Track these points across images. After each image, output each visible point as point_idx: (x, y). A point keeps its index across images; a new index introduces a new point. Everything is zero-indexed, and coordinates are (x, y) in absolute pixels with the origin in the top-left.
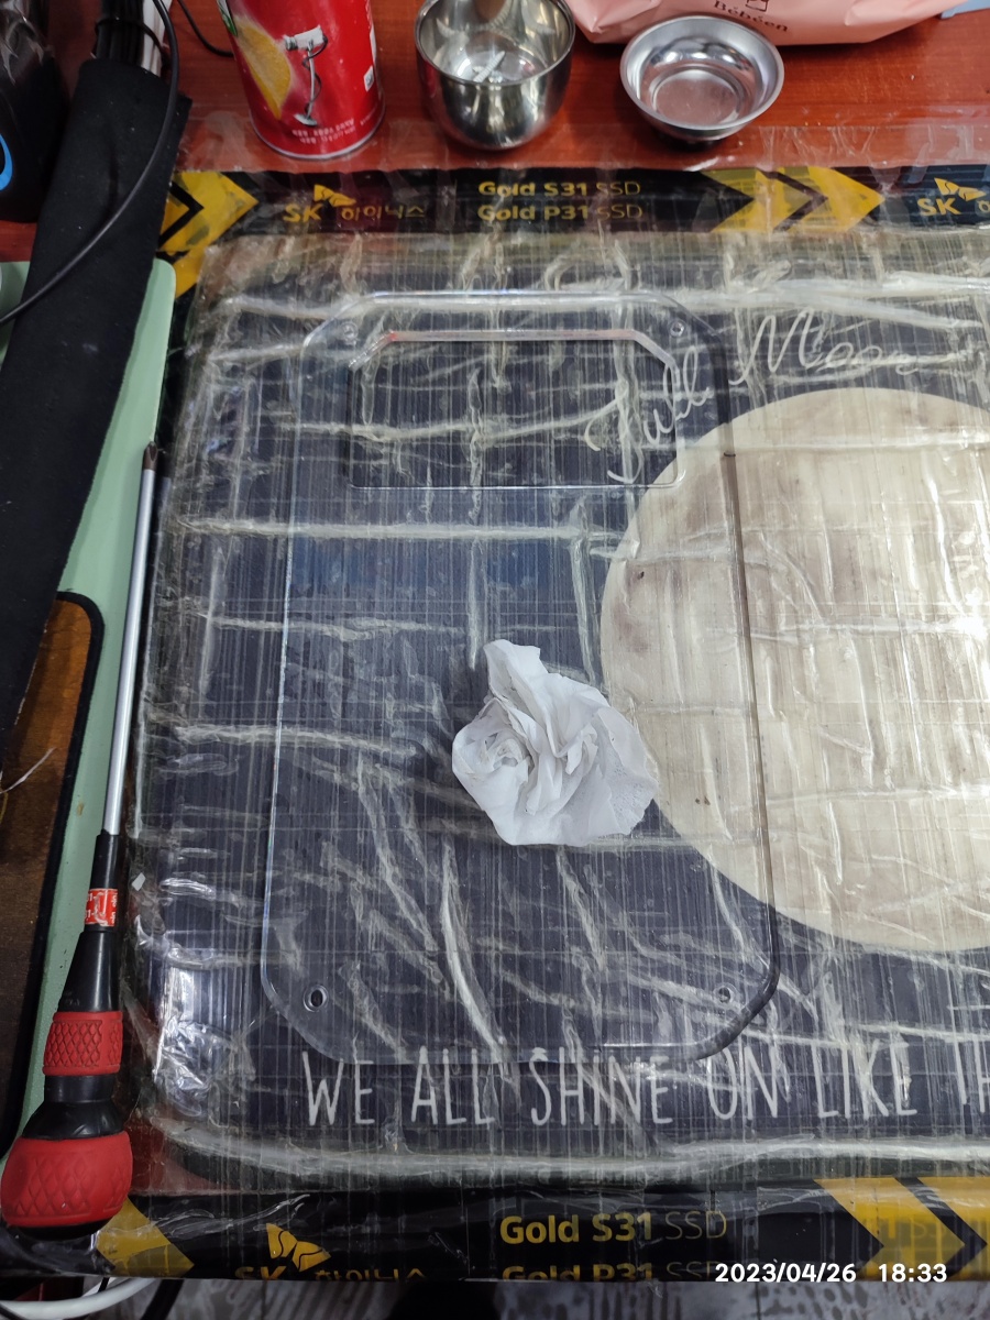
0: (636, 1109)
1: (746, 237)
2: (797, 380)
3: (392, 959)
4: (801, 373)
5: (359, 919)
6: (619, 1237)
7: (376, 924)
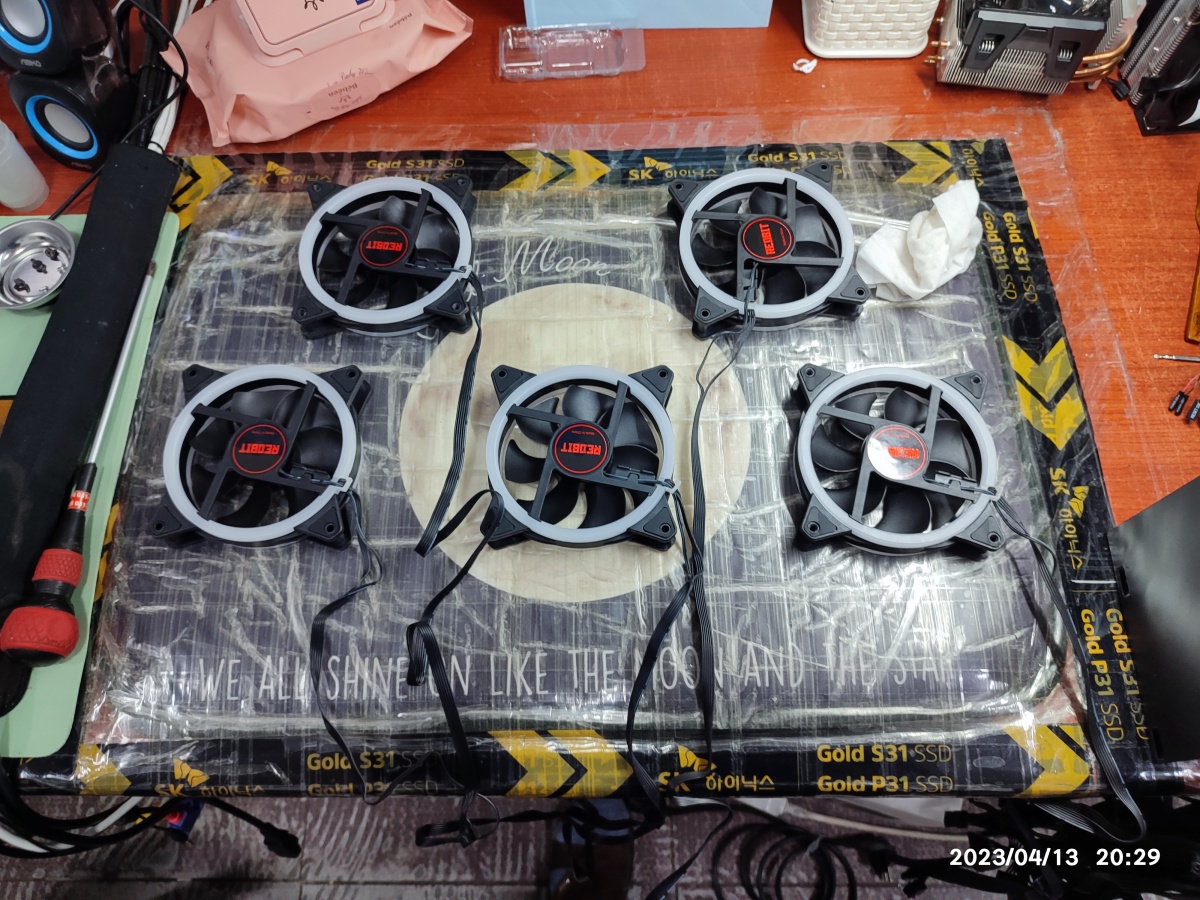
0: (387, 690)
1: (520, 193)
2: (536, 279)
3: (256, 608)
4: (540, 275)
5: (239, 585)
6: (375, 766)
7: (248, 587)
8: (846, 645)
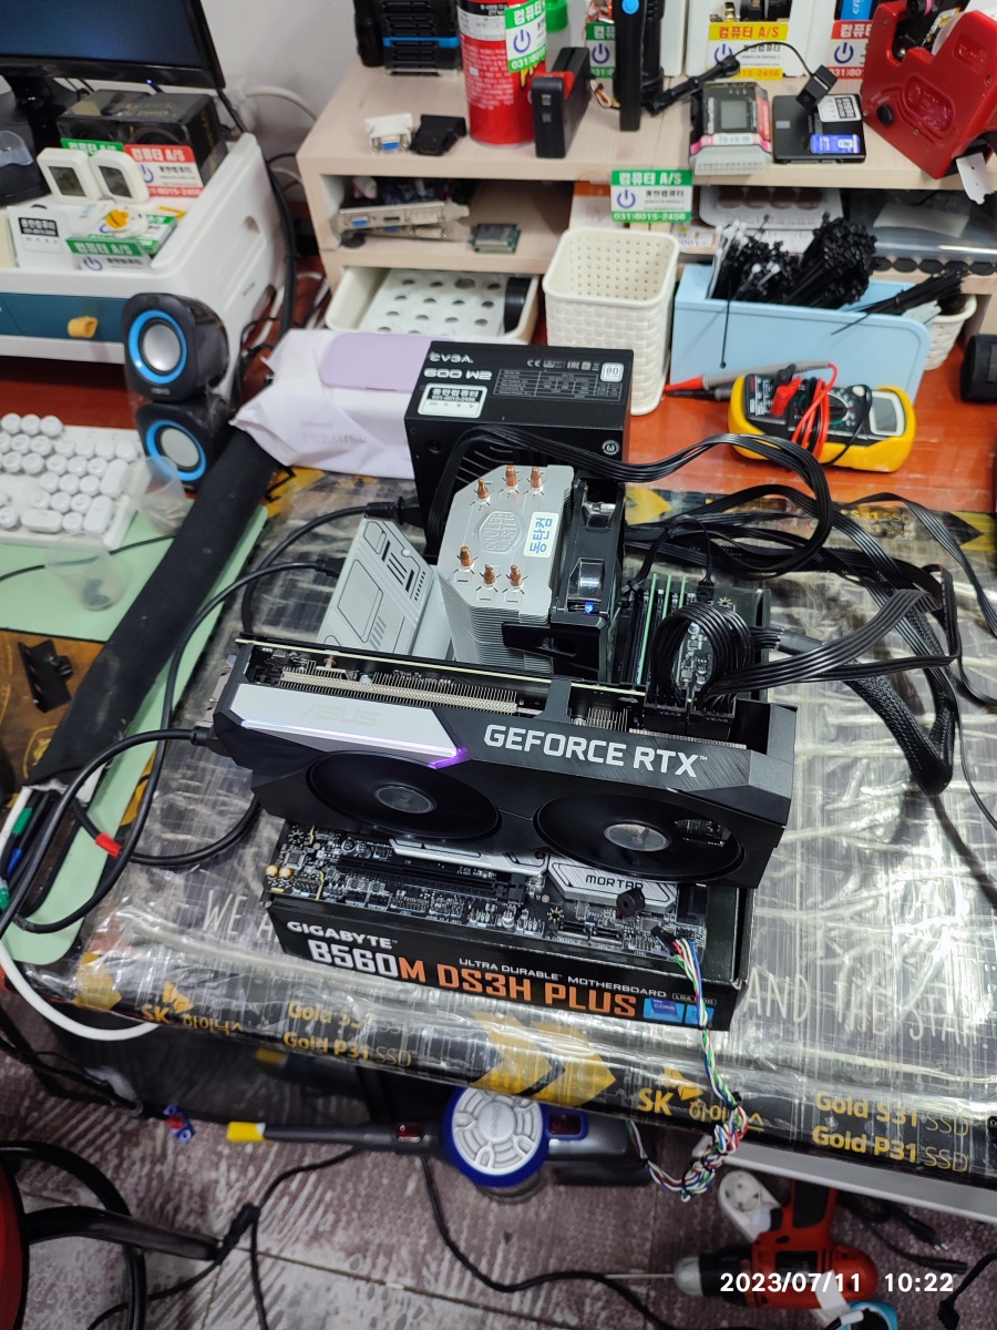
8: (858, 987)
